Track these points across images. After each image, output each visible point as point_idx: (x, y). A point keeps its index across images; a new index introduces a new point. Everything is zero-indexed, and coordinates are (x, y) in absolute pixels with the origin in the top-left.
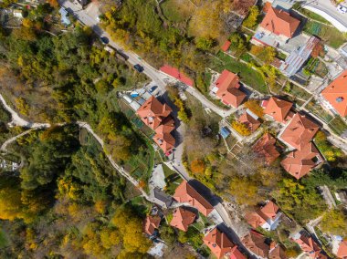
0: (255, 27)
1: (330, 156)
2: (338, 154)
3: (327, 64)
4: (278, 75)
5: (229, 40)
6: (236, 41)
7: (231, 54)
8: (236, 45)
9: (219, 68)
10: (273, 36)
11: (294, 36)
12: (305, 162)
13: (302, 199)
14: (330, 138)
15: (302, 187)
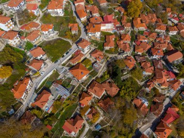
0: (42, 111)
1: (107, 76)
2: (106, 73)
3: (66, 78)
4: (69, 99)
5: (46, 125)
6: (47, 122)
7: (55, 124)
8: (50, 121)
9: (61, 131)
10: (49, 102)
11: (50, 92)
12: (111, 86)
13: (129, 88)
14: (99, 76)
15: (123, 87)
